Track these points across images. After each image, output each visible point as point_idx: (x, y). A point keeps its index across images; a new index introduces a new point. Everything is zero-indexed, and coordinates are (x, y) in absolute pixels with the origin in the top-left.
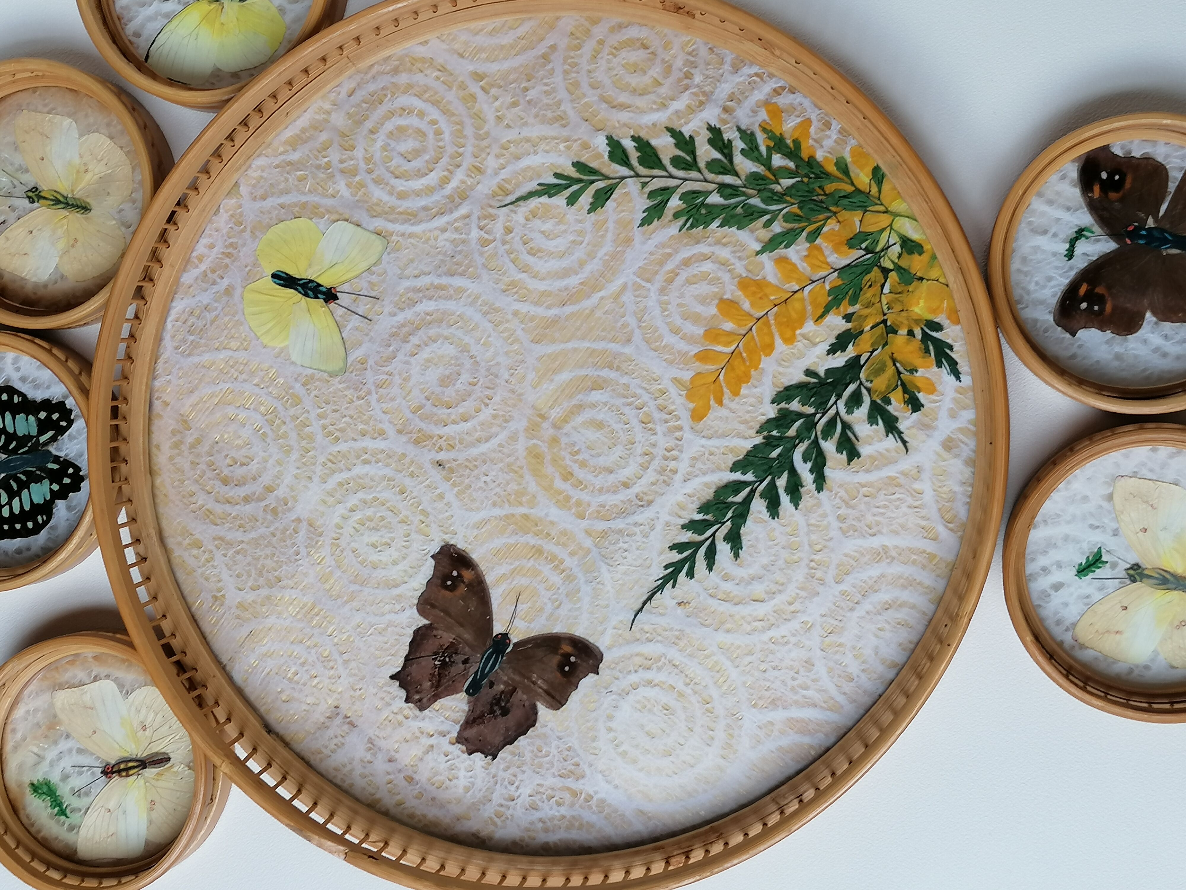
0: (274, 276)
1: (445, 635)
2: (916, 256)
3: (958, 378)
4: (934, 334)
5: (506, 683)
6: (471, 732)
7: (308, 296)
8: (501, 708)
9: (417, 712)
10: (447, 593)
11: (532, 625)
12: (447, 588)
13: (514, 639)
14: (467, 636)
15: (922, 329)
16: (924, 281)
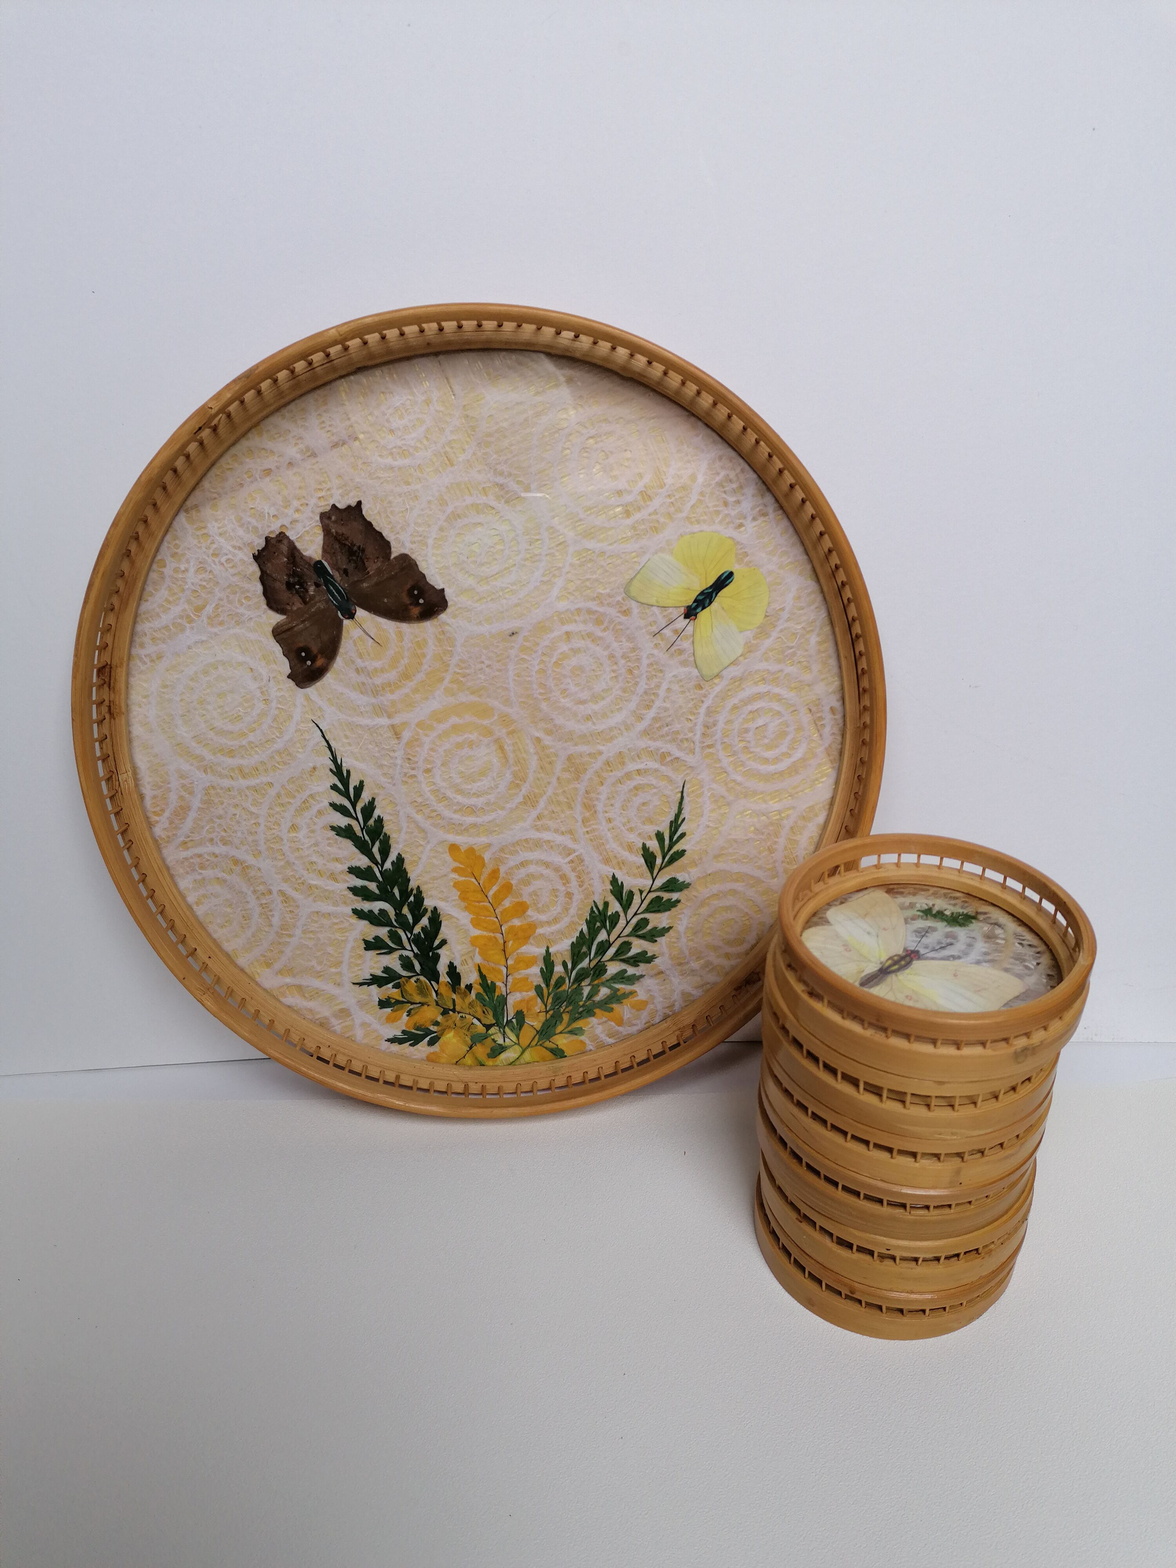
0: (731, 574)
1: (375, 566)
2: (489, 1051)
3: (388, 1040)
4: (428, 1039)
5: (312, 598)
6: (284, 548)
7: (699, 595)
8: (294, 585)
9: (322, 510)
10: (409, 586)
11: (351, 642)
12: (413, 588)
13: (346, 622)
14: (365, 585)
15: (435, 1032)
16: (468, 1049)
